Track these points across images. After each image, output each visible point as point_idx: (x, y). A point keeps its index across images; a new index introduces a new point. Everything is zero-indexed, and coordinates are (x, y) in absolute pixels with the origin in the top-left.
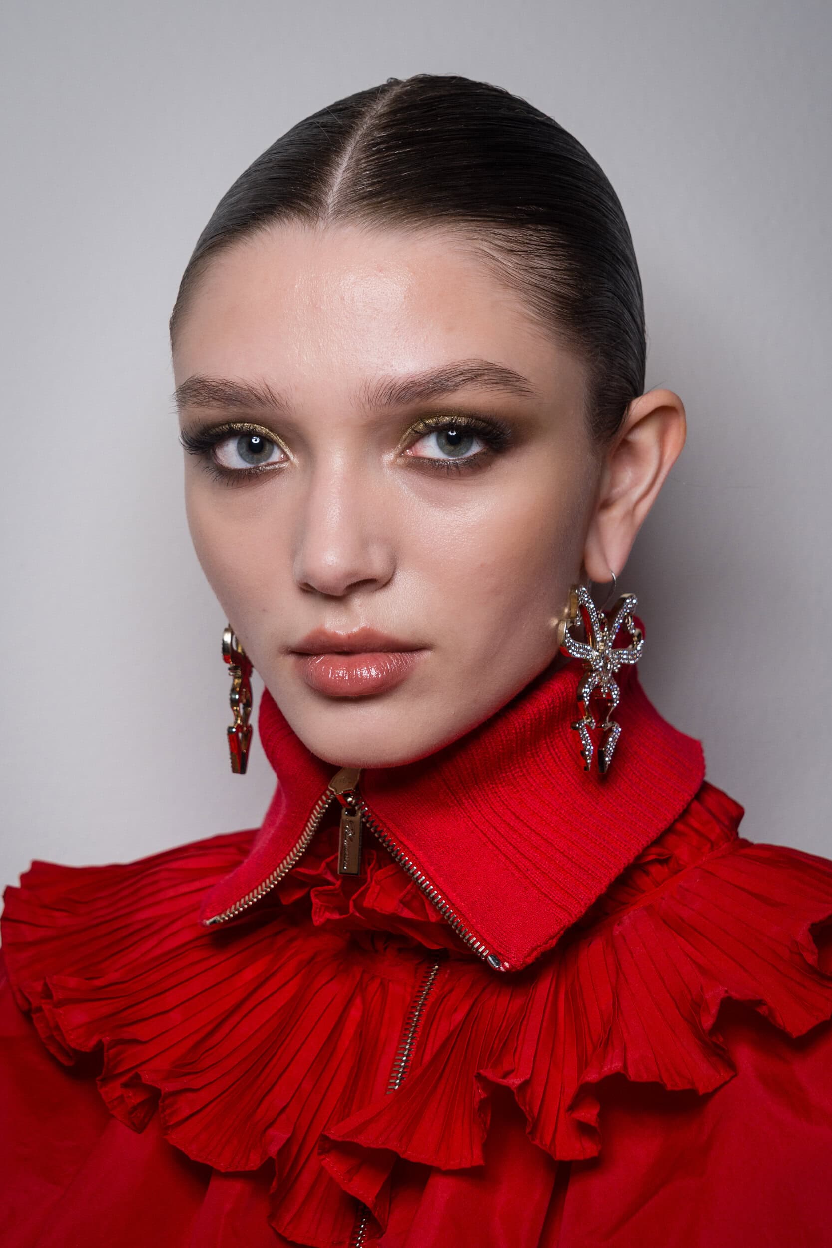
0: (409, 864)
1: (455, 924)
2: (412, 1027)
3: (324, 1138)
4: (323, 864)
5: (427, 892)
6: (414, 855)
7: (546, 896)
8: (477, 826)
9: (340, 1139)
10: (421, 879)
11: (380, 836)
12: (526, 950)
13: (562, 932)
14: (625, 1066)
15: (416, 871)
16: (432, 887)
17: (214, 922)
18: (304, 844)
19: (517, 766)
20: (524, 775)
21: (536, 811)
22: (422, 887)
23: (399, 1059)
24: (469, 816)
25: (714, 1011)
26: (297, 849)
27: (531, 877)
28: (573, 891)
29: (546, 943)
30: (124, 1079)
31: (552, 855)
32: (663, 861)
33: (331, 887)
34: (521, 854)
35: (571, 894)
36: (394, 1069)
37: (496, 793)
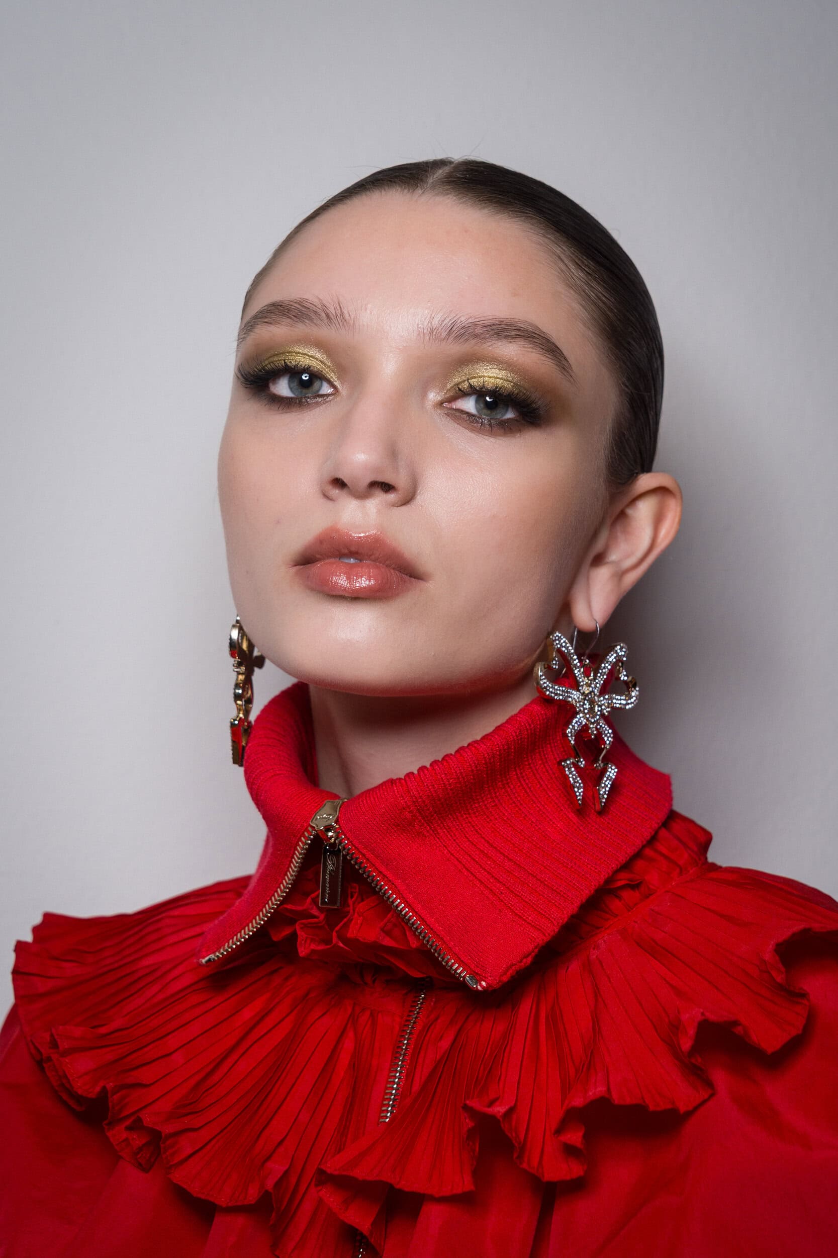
0: (389, 892)
1: (434, 948)
2: (401, 1055)
3: (321, 1172)
4: (309, 900)
5: (406, 919)
6: (393, 884)
7: (520, 917)
8: (452, 854)
9: (336, 1173)
10: (401, 907)
11: (360, 868)
12: (501, 969)
13: (536, 951)
14: (609, 1089)
15: (395, 899)
16: (411, 914)
17: (210, 960)
18: (289, 880)
19: (489, 796)
20: (496, 805)
21: (509, 839)
22: (402, 915)
23: (390, 1087)
24: (444, 846)
25: (692, 1032)
26: (283, 885)
27: (505, 900)
28: (545, 912)
29: (521, 962)
30: (128, 1123)
31: (525, 879)
32: (634, 886)
33: (315, 920)
34: (496, 879)
35: (544, 915)
36: (386, 1097)
37: (470, 823)
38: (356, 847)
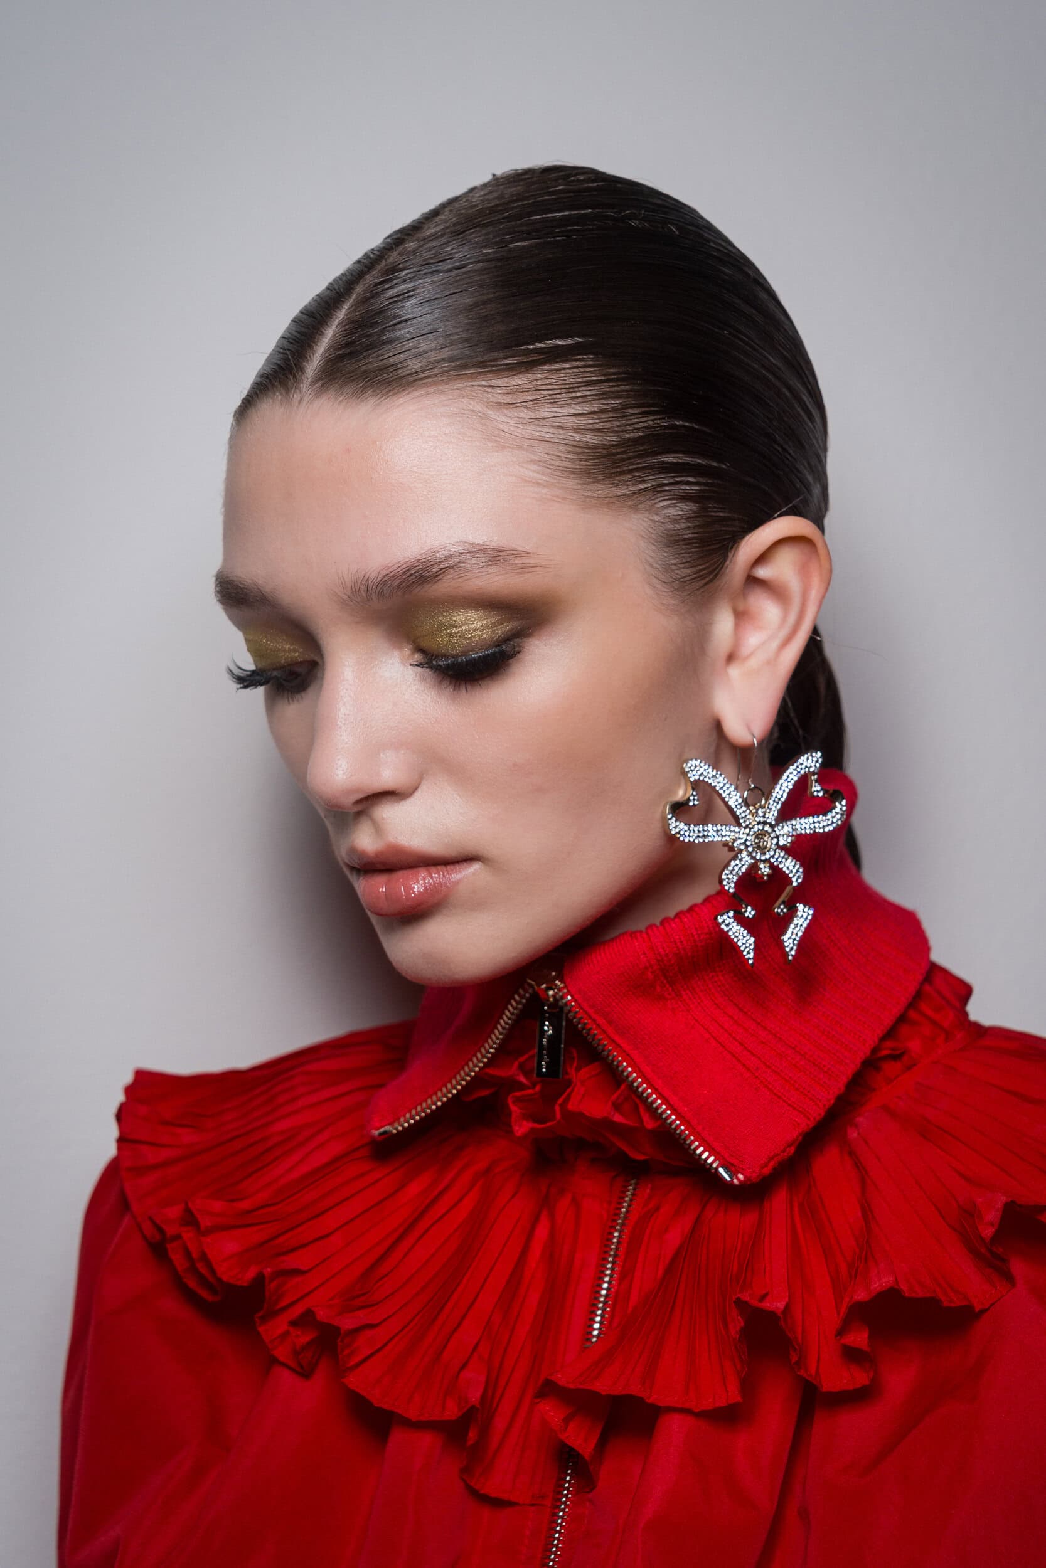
0: (623, 1065)
1: (679, 1132)
3: (549, 1383)
4: (516, 1064)
5: (644, 1097)
6: (628, 1054)
7: (780, 1097)
8: (697, 1020)
9: (568, 1386)
10: (637, 1082)
11: (588, 1034)
12: (762, 1160)
13: (800, 1138)
15: (631, 1073)
16: (650, 1091)
17: (385, 1133)
18: (494, 1043)
22: (639, 1091)
24: (688, 1010)
25: (991, 1217)
26: (486, 1048)
27: (762, 1077)
28: (809, 1092)
29: (784, 1151)
30: (289, 1315)
31: (782, 1051)
32: (895, 1057)
33: (530, 1092)
34: (749, 1051)
35: (807, 1095)
38: (584, 1011)
